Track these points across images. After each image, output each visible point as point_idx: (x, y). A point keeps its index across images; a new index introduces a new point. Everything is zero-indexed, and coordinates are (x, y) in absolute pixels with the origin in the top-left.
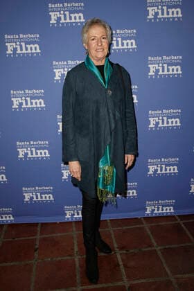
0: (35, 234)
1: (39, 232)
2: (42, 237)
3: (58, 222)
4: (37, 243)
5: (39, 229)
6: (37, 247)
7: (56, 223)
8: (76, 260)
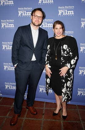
0: (43, 107)
1: (45, 106)
2: (46, 108)
3: (53, 103)
4: (44, 111)
5: (45, 105)
6: (43, 113)
7: (52, 103)
8: (62, 122)
